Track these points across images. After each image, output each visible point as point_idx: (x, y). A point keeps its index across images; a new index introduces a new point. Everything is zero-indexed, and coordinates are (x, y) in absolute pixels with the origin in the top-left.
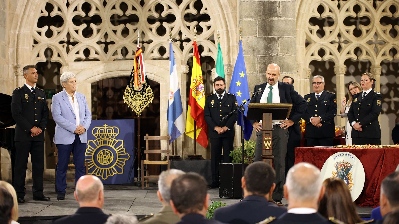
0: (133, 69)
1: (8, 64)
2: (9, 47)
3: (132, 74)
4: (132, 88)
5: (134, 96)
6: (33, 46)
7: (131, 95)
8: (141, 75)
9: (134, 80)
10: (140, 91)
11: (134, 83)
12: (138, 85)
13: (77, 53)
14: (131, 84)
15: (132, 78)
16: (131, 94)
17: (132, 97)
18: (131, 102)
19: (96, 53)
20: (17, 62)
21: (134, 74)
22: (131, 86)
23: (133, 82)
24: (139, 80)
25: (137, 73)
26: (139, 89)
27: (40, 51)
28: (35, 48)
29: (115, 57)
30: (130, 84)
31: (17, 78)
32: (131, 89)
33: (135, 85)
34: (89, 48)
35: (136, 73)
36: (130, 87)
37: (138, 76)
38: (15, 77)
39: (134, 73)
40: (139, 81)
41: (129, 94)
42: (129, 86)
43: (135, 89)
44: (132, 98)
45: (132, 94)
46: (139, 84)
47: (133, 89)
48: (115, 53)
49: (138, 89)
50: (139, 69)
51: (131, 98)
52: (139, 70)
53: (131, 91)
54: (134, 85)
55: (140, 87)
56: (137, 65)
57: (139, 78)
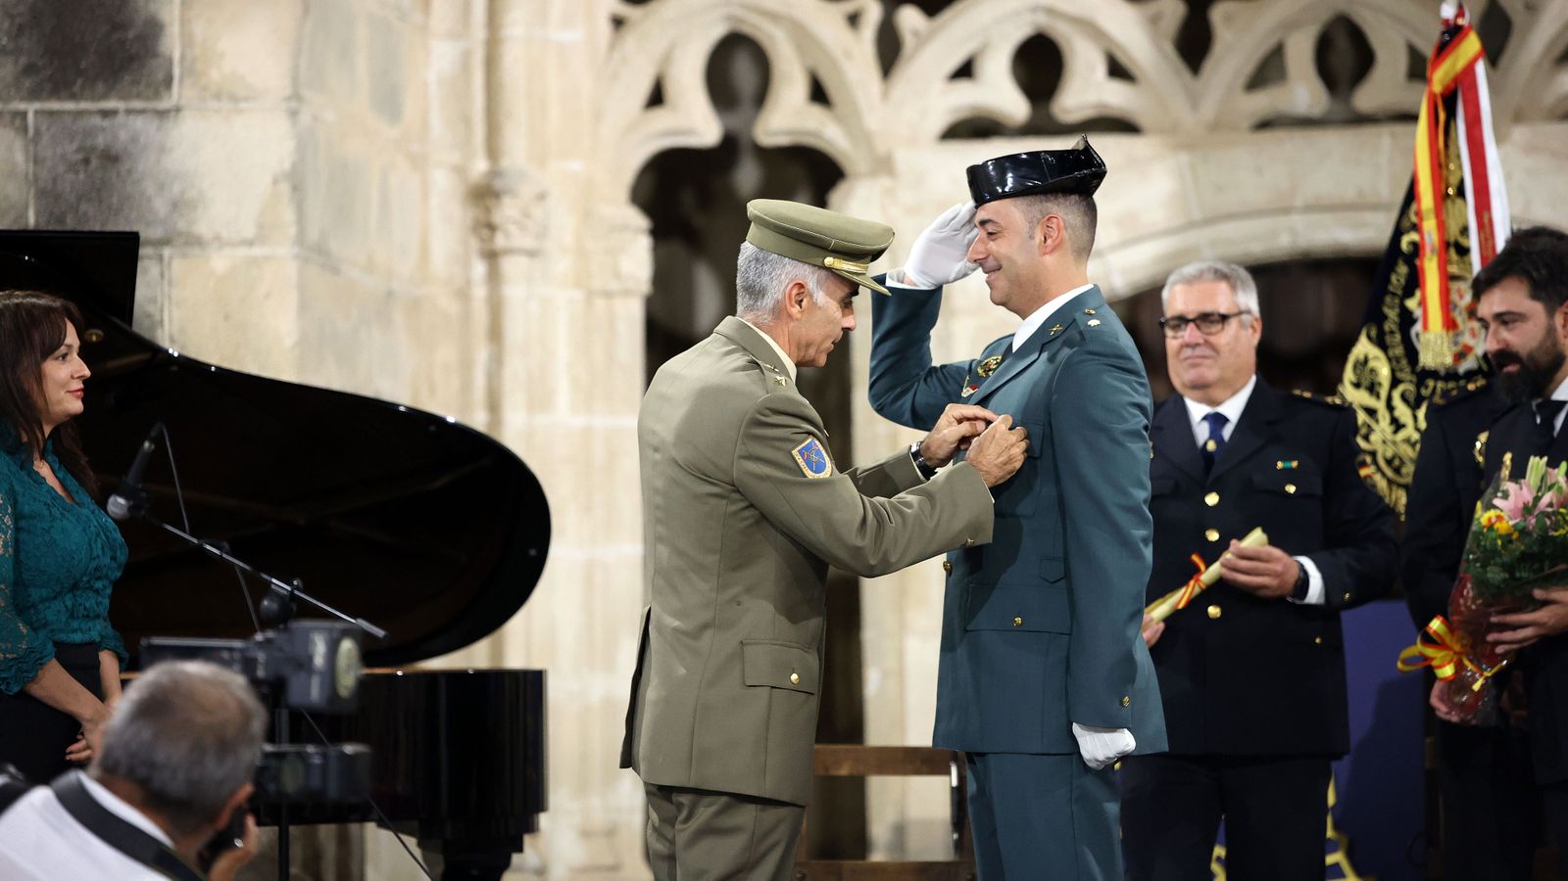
0: (1411, 195)
1: (419, 163)
2: (424, 29)
3: (1398, 233)
4: (1399, 351)
5: (1415, 418)
6: (618, 22)
7: (1390, 408)
8: (1473, 242)
9: (1414, 282)
10: (1470, 375)
11: (1418, 313)
12: (1450, 324)
13: (965, 71)
14: (1392, 314)
15: (1403, 269)
16: (1396, 395)
17: (1397, 425)
18: (1397, 462)
19: (1118, 70)
20: (493, 150)
21: (1414, 236)
22: (1392, 332)
23: (1412, 304)
24: (1454, 286)
25: (1441, 226)
26: (1460, 356)
27: (667, 59)
28: (630, 39)
29: (1264, 102)
30: (1385, 317)
31: (494, 277)
32: (1389, 359)
33: (1425, 327)
34: (1062, 32)
35: (1430, 225)
36: (1381, 343)
37: (1452, 252)
38: (479, 269)
39: (1416, 228)
40: (1454, 297)
41: (1378, 396)
42: (1374, 333)
43: (1427, 359)
44: (1402, 435)
45: (1397, 401)
46: (1460, 318)
47: (1412, 354)
48: (1268, 71)
49: (1449, 360)
50: (1461, 192)
51: (1396, 432)
52: (1459, 201)
53: (1393, 371)
54: (1418, 327)
55: (1467, 339)
56: (1439, 167)
57: (1453, 269)
